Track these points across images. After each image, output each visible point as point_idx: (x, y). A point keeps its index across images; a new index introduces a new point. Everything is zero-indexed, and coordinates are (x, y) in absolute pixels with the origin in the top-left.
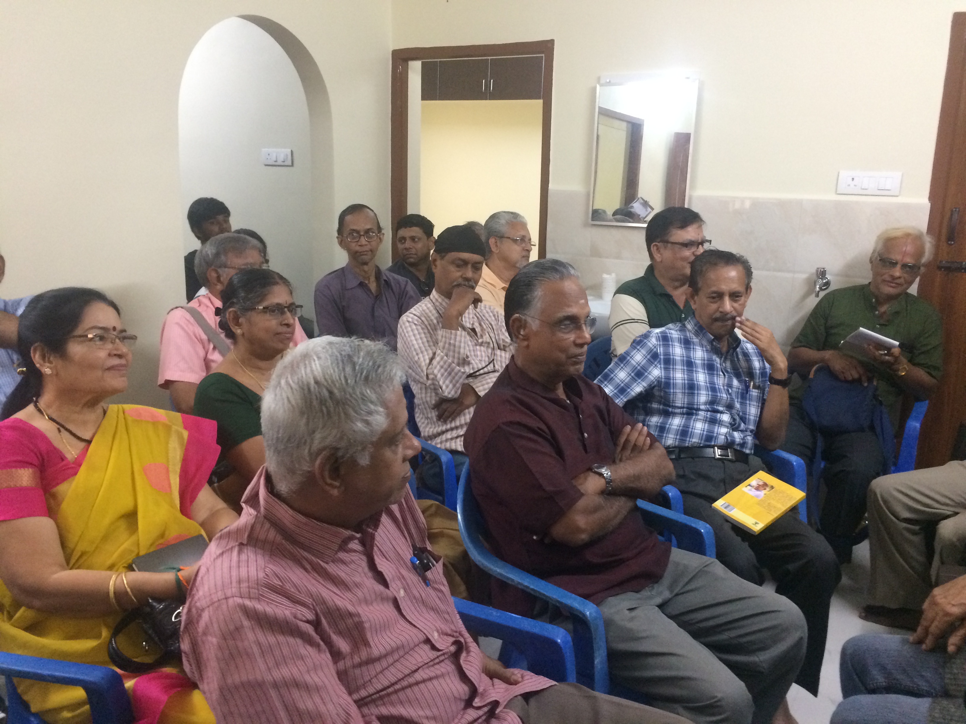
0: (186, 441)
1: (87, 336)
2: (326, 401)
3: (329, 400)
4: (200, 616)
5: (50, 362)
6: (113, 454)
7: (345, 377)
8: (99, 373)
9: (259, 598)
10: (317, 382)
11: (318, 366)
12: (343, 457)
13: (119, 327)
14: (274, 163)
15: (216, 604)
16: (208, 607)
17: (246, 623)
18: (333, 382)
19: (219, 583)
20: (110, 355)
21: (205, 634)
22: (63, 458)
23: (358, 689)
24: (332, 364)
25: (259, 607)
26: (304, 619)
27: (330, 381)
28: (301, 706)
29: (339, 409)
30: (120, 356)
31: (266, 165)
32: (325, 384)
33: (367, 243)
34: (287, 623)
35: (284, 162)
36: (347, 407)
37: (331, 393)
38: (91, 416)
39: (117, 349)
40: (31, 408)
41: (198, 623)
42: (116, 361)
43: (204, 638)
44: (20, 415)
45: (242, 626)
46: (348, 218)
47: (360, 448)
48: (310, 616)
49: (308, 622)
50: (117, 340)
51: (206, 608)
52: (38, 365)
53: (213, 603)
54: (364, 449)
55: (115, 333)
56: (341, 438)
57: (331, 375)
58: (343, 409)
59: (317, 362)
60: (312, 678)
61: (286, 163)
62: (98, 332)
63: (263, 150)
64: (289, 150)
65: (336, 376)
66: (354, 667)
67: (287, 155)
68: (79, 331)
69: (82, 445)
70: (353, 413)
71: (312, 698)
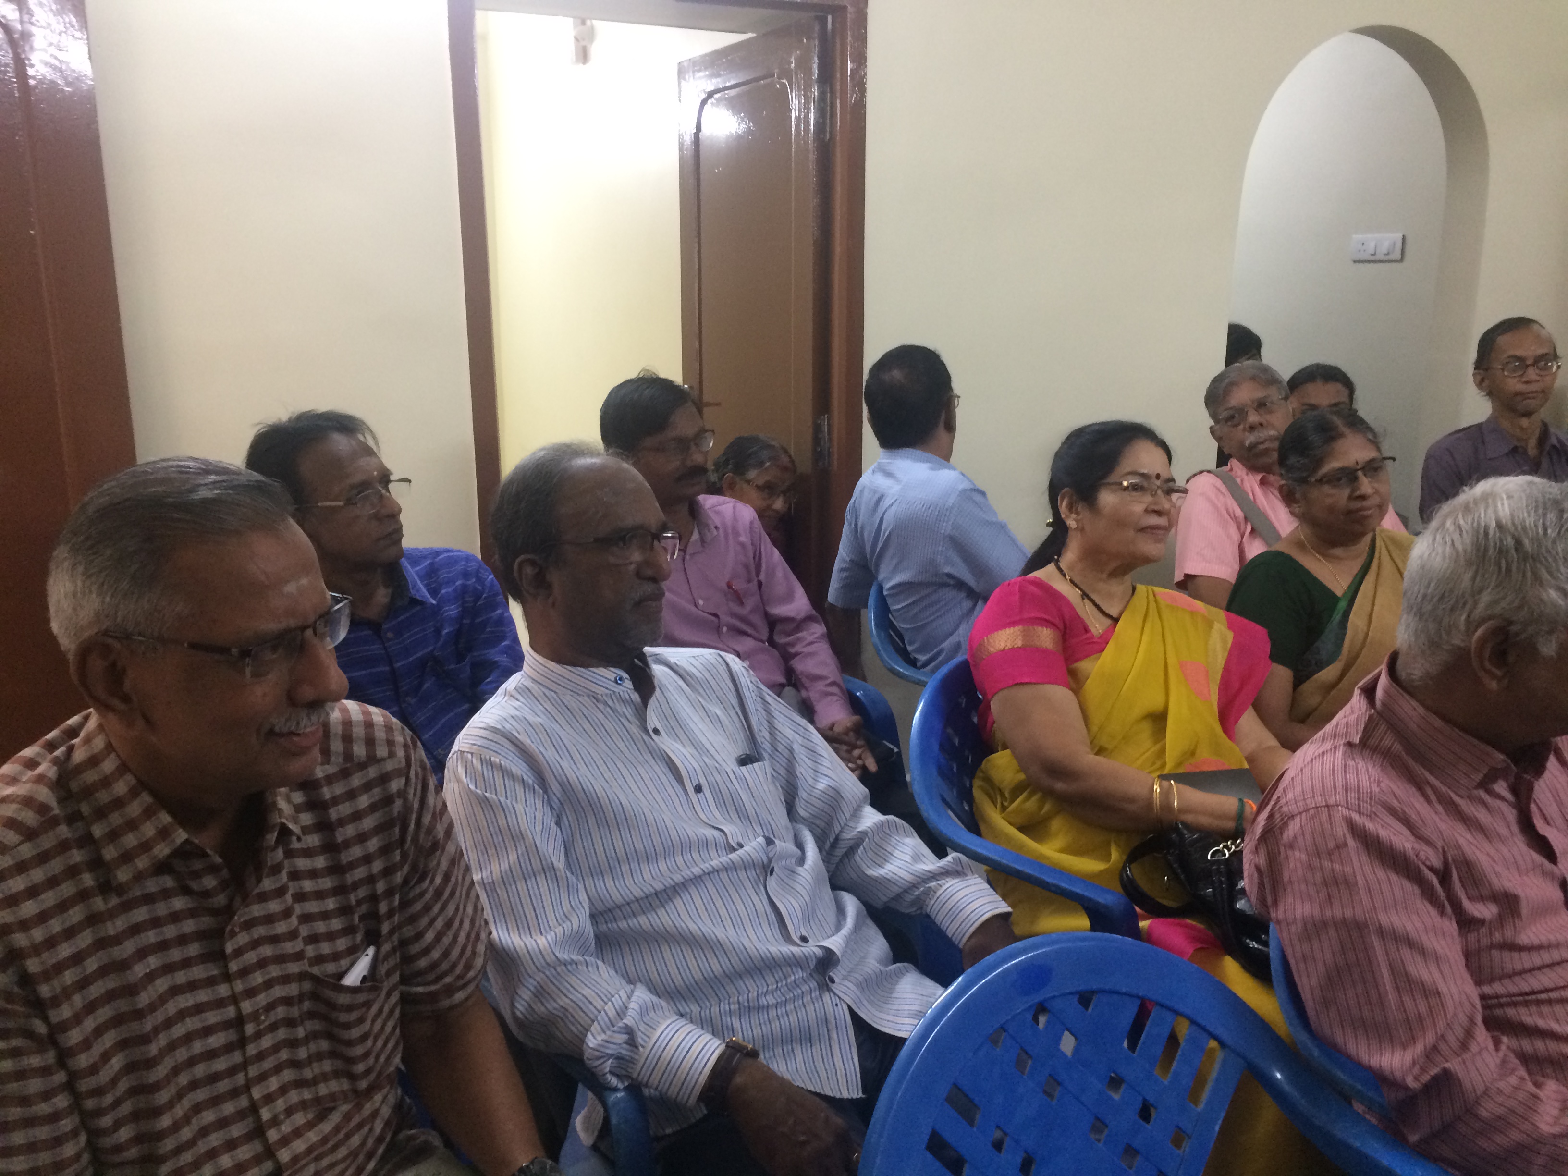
0: (1229, 645)
1: (1121, 484)
2: (1507, 551)
3: (1513, 551)
4: (1285, 825)
5: (1077, 513)
6: (1145, 638)
7: (1544, 524)
8: (1131, 533)
9: (1372, 816)
10: (1500, 526)
11: (1506, 506)
12: (1517, 634)
13: (1164, 475)
14: (1372, 258)
15: (1312, 812)
16: (1301, 813)
17: (1351, 843)
18: (1524, 529)
19: (1318, 786)
20: (1146, 511)
21: (1291, 846)
22: (1087, 630)
23: (1491, 980)
24: (1527, 506)
25: (1370, 826)
26: (1428, 863)
27: (1519, 528)
28: (1412, 969)
29: (1525, 565)
30: (1159, 513)
31: (1355, 262)
32: (1512, 529)
33: (1538, 378)
34: (1406, 859)
35: (1388, 254)
36: (1538, 565)
37: (1518, 543)
38: (1118, 588)
39: (1156, 503)
40: (1051, 567)
41: (1281, 834)
42: (1154, 520)
43: (1290, 853)
44: (1038, 574)
45: (1346, 844)
46: (1502, 340)
47: (1545, 628)
48: (1437, 863)
49: (1431, 869)
50: (1159, 492)
51: (1297, 815)
52: (1063, 516)
53: (1307, 810)
54: (1551, 632)
55: (1158, 483)
56: (1520, 607)
57: (1524, 521)
58: (1532, 568)
59: (1505, 502)
60: (1431, 942)
61: (1391, 257)
62: (1134, 480)
63: (1354, 236)
64: (1399, 236)
65: (1530, 521)
66: (1492, 946)
67: (1394, 244)
68: (1112, 478)
69: (1108, 622)
70: (1545, 576)
71: (1428, 969)
